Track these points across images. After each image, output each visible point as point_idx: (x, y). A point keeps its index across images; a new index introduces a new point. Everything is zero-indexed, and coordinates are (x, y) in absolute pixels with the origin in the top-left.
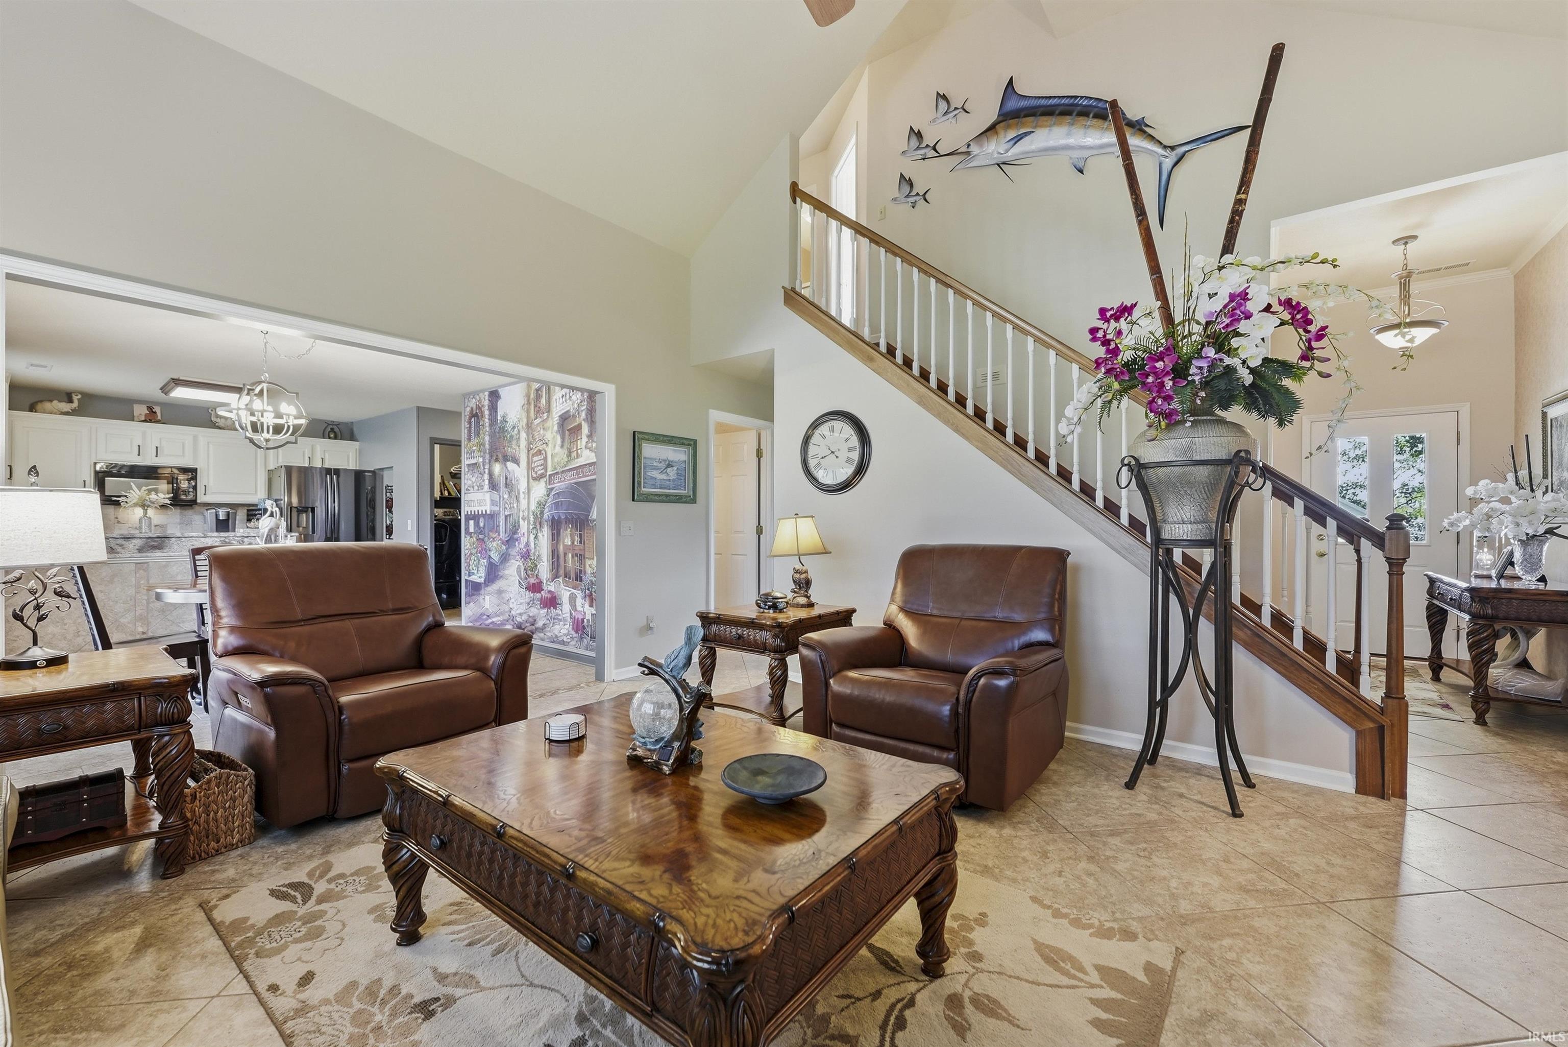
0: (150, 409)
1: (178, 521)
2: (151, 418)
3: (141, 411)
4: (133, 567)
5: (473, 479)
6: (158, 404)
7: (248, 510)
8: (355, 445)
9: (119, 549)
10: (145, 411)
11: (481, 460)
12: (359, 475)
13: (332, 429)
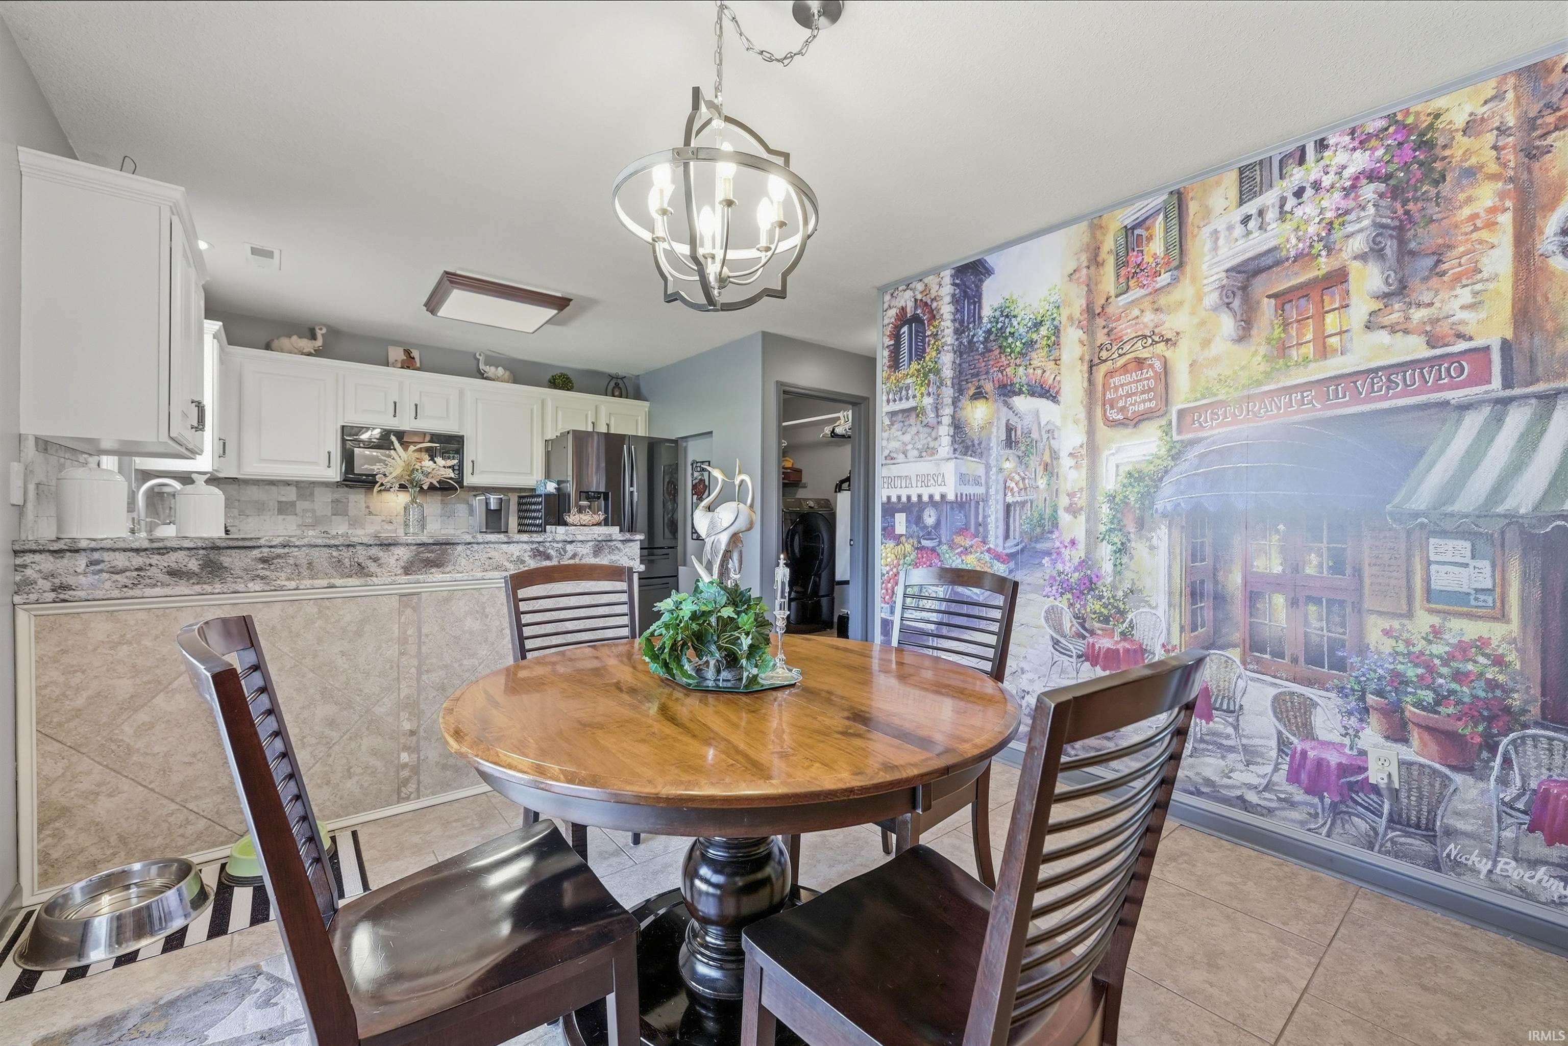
0: (408, 352)
1: (439, 511)
2: (409, 363)
3: (396, 354)
4: (394, 602)
5: (907, 438)
6: (418, 346)
7: (520, 497)
8: (644, 405)
9: (373, 567)
10: (402, 356)
11: (928, 401)
12: (653, 446)
13: (617, 385)
